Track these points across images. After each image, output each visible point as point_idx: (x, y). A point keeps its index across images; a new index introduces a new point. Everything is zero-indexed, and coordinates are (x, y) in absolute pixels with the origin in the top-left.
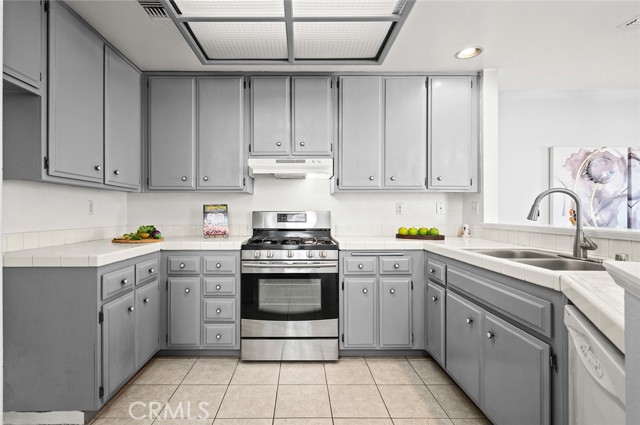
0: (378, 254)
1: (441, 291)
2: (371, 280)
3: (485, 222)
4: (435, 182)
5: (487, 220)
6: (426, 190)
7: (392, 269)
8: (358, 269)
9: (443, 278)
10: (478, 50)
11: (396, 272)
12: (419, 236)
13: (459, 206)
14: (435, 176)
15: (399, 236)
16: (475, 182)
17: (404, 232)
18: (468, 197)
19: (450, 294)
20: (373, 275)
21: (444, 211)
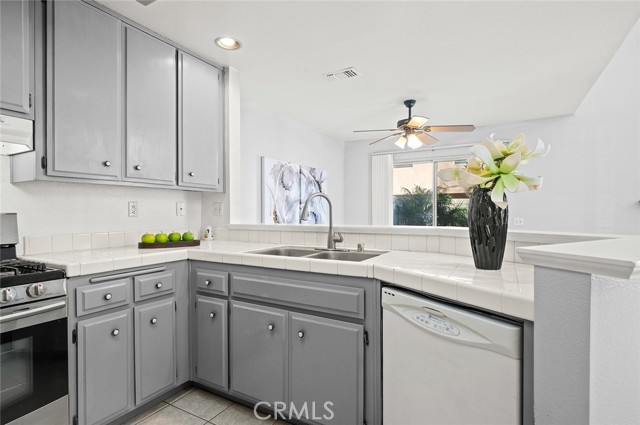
0: (132, 274)
1: (223, 304)
2: (124, 314)
3: (231, 223)
4: (186, 178)
5: (234, 221)
6: (176, 187)
7: (153, 290)
8: (104, 303)
9: (225, 289)
10: (237, 43)
11: (159, 294)
12: (171, 243)
13: (198, 206)
14: (186, 170)
15: (143, 245)
16: (221, 181)
17: (151, 240)
18: (211, 196)
19: (236, 305)
20: (125, 306)
21: (184, 212)
